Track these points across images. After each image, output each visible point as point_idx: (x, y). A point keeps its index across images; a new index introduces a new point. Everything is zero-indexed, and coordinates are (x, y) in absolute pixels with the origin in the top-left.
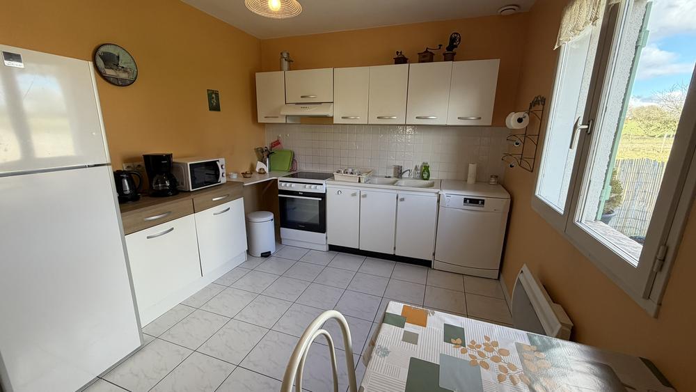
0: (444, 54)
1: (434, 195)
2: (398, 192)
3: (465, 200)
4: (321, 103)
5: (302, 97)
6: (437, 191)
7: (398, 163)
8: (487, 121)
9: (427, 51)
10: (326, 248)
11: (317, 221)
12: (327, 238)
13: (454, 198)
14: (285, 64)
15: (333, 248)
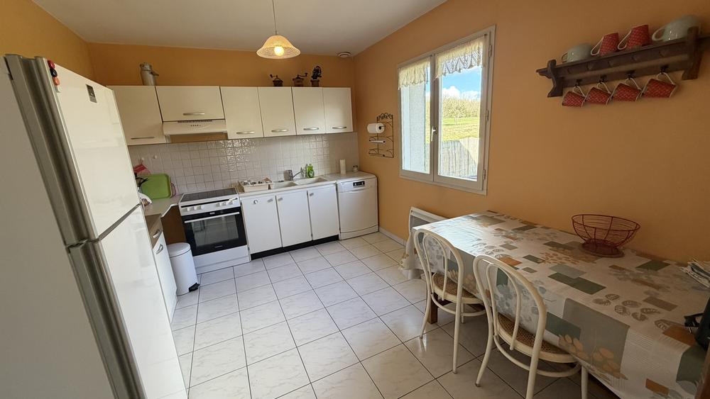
0: (311, 81)
1: (332, 185)
2: (307, 189)
3: (354, 183)
4: (211, 120)
5: (184, 114)
6: (334, 182)
7: (286, 169)
8: (350, 129)
9: (298, 78)
10: (249, 259)
11: (236, 236)
12: (249, 249)
13: (347, 184)
14: (150, 77)
15: (255, 257)
